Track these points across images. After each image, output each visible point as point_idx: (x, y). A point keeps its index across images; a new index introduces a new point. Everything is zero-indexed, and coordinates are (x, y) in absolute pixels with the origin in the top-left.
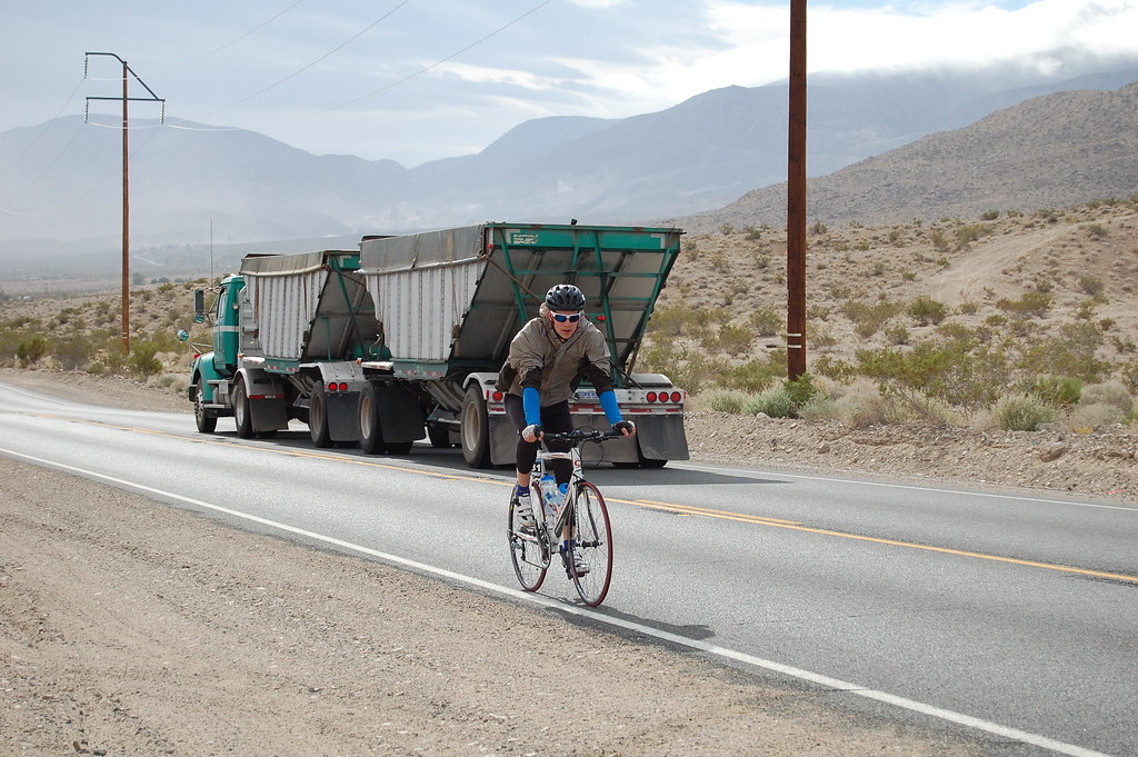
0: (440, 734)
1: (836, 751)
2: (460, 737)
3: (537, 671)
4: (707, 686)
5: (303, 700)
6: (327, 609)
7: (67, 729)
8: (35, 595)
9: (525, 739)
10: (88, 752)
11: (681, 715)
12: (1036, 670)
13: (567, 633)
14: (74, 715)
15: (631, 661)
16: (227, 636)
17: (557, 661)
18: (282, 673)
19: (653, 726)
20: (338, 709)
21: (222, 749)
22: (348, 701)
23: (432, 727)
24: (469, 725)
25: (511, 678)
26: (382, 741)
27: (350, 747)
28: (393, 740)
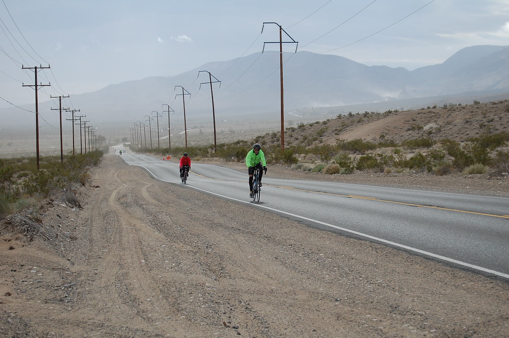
0: (392, 320)
2: (401, 322)
3: (443, 292)
5: (331, 304)
6: (350, 264)
7: (223, 316)
8: (222, 258)
9: (432, 323)
10: (230, 327)
13: (460, 274)
14: (228, 310)
15: (488, 288)
16: (303, 276)
17: (453, 287)
18: (325, 292)
19: (494, 318)
20: (347, 309)
21: (290, 326)
22: (352, 305)
23: (388, 317)
24: (407, 317)
25: (430, 295)
26: (365, 323)
27: (349, 326)
28: (370, 323)
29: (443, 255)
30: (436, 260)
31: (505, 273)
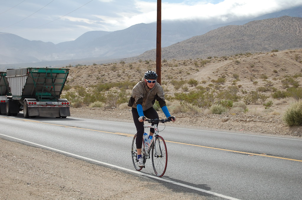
0: (62, 195)
1: (168, 199)
2: (68, 196)
3: (89, 178)
4: (134, 182)
5: (25, 186)
6: (32, 162)
9: (85, 196)
11: (127, 190)
12: (220, 177)
13: (97, 168)
15: (114, 175)
16: (5, 170)
17: (94, 175)
18: (20, 179)
19: (119, 192)
20: (35, 189)
22: (38, 186)
23: (60, 193)
24: (70, 193)
25: (82, 180)
26: (47, 197)
27: (38, 199)
28: (50, 197)
29: (86, 157)
30: (82, 160)
31: (122, 167)
